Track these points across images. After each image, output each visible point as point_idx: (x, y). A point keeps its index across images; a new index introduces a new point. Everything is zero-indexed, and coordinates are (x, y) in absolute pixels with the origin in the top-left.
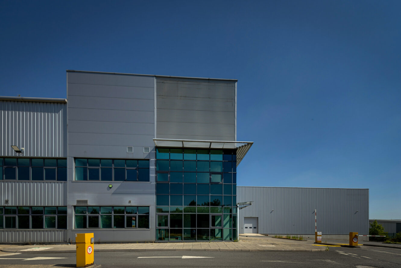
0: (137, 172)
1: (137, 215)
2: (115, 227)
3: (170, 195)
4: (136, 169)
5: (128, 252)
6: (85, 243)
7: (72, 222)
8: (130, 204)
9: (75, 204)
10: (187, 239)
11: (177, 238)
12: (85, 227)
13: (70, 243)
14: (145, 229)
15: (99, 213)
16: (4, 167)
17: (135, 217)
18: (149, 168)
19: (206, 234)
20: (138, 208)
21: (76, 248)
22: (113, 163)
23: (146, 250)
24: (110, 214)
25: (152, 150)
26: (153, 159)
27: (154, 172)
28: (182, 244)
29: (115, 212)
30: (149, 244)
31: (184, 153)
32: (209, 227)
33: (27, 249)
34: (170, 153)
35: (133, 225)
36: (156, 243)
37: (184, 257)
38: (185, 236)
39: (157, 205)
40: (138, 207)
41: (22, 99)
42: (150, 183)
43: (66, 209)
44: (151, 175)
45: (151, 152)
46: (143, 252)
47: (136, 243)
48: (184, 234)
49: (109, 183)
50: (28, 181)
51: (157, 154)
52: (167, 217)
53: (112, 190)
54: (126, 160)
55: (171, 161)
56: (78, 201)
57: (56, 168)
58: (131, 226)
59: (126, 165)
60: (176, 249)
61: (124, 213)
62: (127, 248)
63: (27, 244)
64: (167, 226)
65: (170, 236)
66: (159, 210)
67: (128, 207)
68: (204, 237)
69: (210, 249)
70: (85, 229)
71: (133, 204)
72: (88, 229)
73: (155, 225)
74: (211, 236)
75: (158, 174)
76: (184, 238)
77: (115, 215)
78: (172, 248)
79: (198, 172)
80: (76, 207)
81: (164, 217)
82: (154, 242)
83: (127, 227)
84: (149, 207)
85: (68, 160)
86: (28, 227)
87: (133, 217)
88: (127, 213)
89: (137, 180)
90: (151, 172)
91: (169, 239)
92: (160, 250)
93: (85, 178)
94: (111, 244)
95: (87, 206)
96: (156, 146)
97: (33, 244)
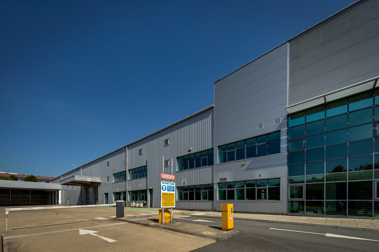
0: (268, 146)
1: (267, 187)
2: (247, 199)
3: (306, 163)
4: (266, 143)
5: (260, 222)
6: (227, 211)
7: (217, 195)
8: (260, 178)
9: (219, 182)
10: (330, 213)
11: (316, 212)
12: (225, 199)
13: (216, 211)
14: (276, 201)
15: (234, 188)
16: (183, 162)
17: (265, 190)
18: (280, 139)
19: (365, 208)
20: (268, 181)
21: (221, 215)
22: (245, 143)
23: (277, 222)
24: (243, 188)
25: (284, 120)
26: (285, 129)
27: (286, 141)
28: (324, 219)
29: (248, 185)
30: (280, 216)
31: (326, 110)
32: (372, 199)
33: (193, 213)
34: (306, 116)
35: (262, 197)
36: (288, 215)
37: (328, 235)
38: (327, 210)
39: (289, 176)
40: (268, 179)
41: (191, 116)
42: (281, 154)
43: (213, 186)
44: (282, 146)
45: (282, 122)
46: (274, 223)
47: (267, 214)
48: (327, 207)
49: (242, 161)
50: (193, 169)
51: (289, 122)
52: (301, 188)
53: (245, 167)
54: (256, 137)
55: (307, 125)
56: (221, 179)
57: (208, 157)
58: (261, 198)
59: (256, 142)
60: (314, 224)
61: (255, 187)
62: (258, 218)
63: (193, 210)
64: (302, 198)
65: (306, 209)
66: (291, 181)
67: (258, 181)
68: (360, 212)
69: (375, 228)
70: (225, 201)
71: (263, 177)
72: (227, 200)
73: (286, 197)
74: (374, 211)
75: (291, 143)
76: (326, 212)
77: (247, 188)
78: (310, 223)
79: (349, 128)
80: (219, 184)
81: (295, 188)
82: (286, 215)
83: (257, 199)
84: (280, 178)
85: (214, 149)
86: (193, 199)
87: (263, 189)
88: (258, 186)
89: (267, 153)
90: (281, 142)
91: (304, 212)
92: (294, 223)
93: (225, 161)
94: (244, 214)
95: (226, 183)
96: (289, 114)
97: (196, 210)
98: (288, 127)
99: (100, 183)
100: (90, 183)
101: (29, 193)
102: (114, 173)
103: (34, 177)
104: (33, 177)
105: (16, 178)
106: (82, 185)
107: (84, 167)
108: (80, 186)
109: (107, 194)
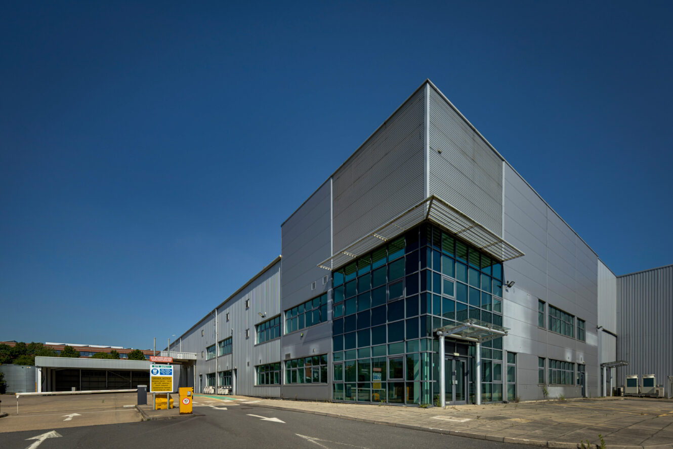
0: (320, 311)
1: (320, 366)
2: (306, 382)
3: (344, 334)
4: (319, 308)
7: (283, 377)
8: (314, 354)
9: (285, 358)
13: (283, 399)
14: (325, 384)
15: (297, 367)
18: (327, 303)
22: (305, 306)
24: (303, 367)
25: (330, 278)
26: (330, 290)
27: (332, 306)
32: (386, 380)
39: (334, 350)
40: (320, 356)
42: (327, 323)
43: (281, 364)
44: (328, 312)
45: (328, 281)
49: (301, 331)
51: (333, 280)
52: (342, 366)
53: (303, 339)
55: (347, 285)
56: (287, 355)
58: (315, 381)
59: (312, 306)
64: (342, 379)
71: (316, 352)
72: (291, 384)
73: (332, 378)
75: (335, 308)
77: (306, 367)
79: (372, 290)
80: (286, 362)
82: (331, 402)
83: (313, 382)
84: (327, 354)
85: (282, 314)
86: (268, 383)
89: (320, 321)
90: (328, 307)
91: (344, 398)
95: (291, 360)
96: (332, 271)
98: (332, 287)
99: (196, 360)
100: (187, 361)
101: (129, 375)
102: (208, 346)
103: (140, 351)
104: (138, 352)
105: (118, 354)
106: (181, 363)
107: (183, 337)
108: (179, 365)
109: (201, 376)
